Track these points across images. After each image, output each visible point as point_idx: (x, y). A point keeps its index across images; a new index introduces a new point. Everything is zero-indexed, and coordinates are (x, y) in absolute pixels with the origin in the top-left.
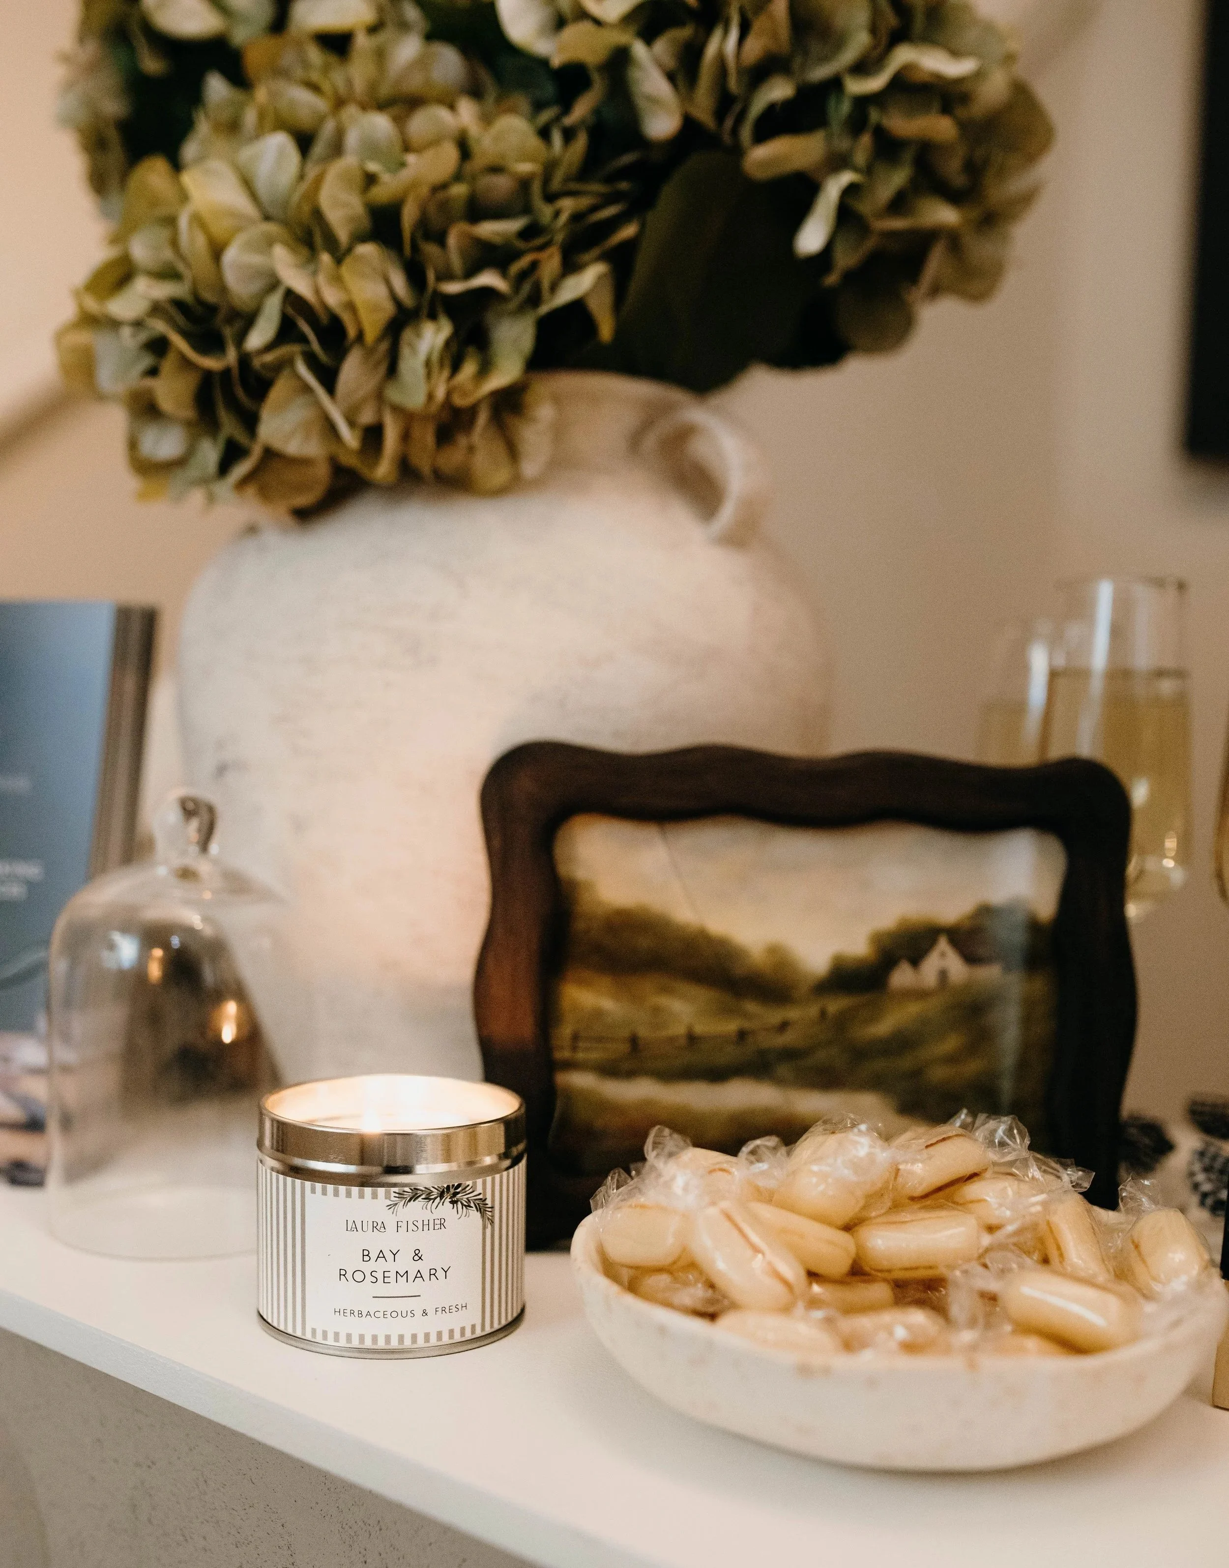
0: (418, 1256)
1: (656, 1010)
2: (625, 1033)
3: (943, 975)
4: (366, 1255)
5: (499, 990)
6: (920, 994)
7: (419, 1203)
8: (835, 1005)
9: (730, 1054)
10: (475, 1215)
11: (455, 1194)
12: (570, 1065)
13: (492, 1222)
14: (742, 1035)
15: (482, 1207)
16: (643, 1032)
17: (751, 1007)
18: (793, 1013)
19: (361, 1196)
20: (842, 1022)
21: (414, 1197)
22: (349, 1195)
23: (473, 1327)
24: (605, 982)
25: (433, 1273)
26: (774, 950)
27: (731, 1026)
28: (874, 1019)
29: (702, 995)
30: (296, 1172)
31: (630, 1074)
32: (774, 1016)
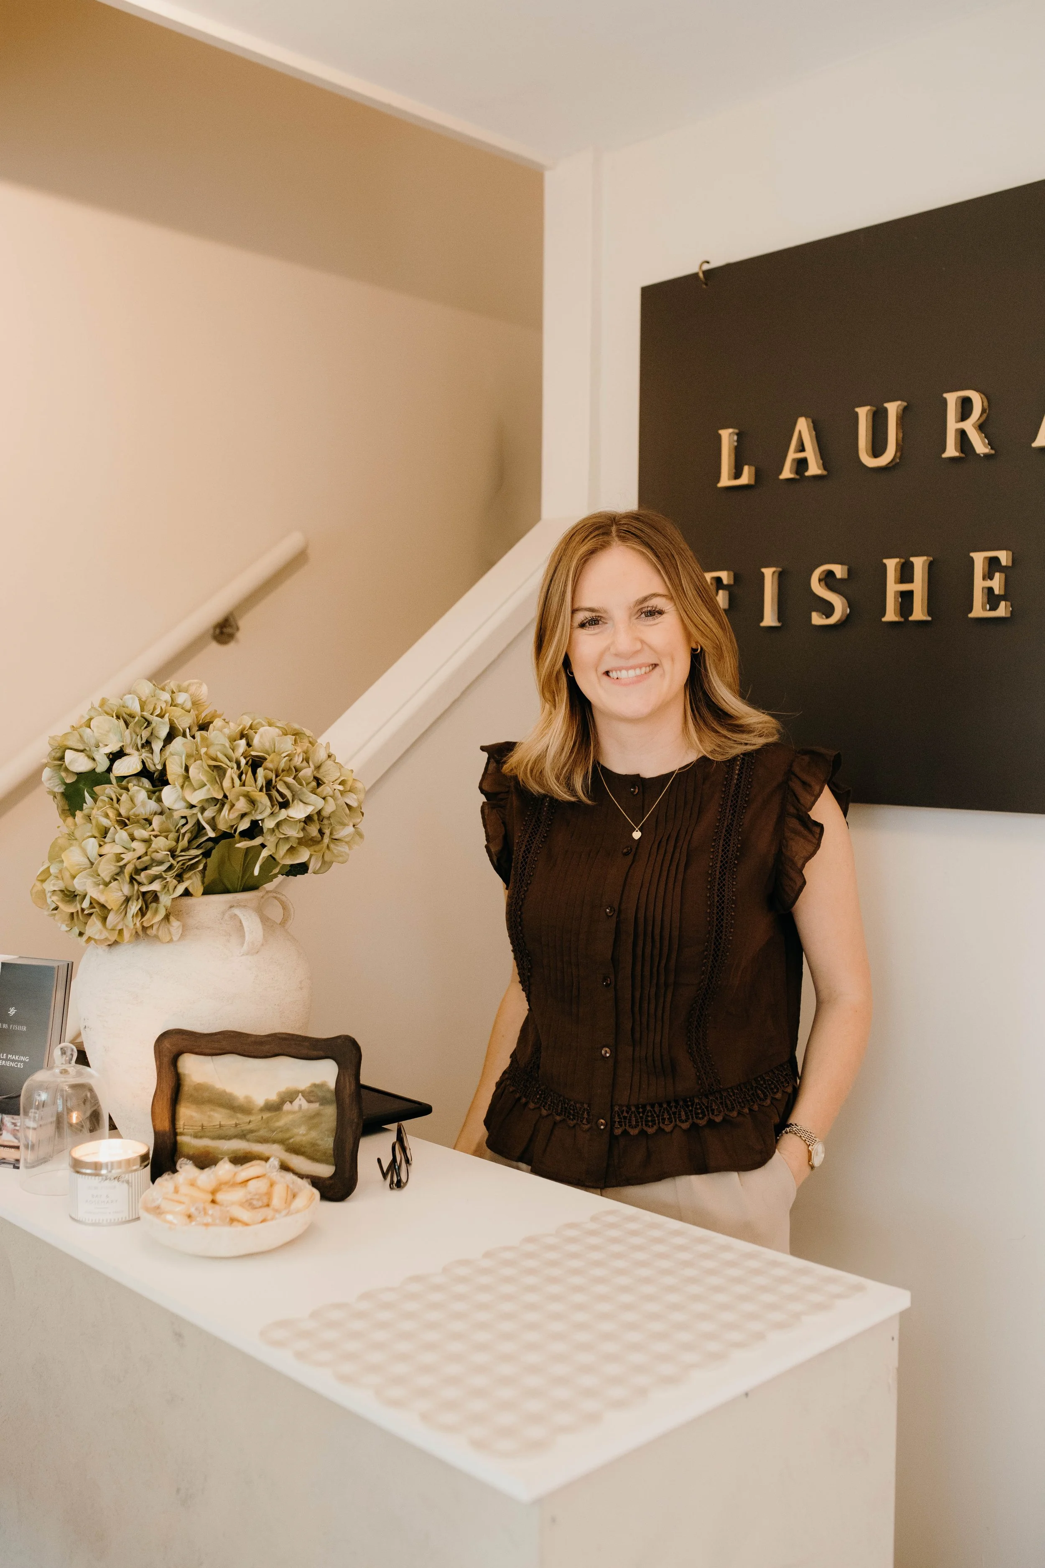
0: (107, 1196)
1: (209, 1117)
2: (200, 1124)
3: (300, 1106)
4: (93, 1196)
5: (158, 1111)
6: (294, 1113)
7: (108, 1181)
8: (266, 1115)
9: (232, 1131)
10: (126, 1185)
11: (118, 1179)
12: (182, 1134)
13: (132, 1186)
14: (236, 1125)
15: (128, 1182)
16: (205, 1124)
17: (239, 1115)
18: (252, 1118)
19: (95, 1179)
20: (267, 1121)
21: (106, 1179)
22: (88, 1178)
23: (126, 1218)
24: (194, 1107)
25: (112, 1202)
26: (247, 1097)
27: (233, 1122)
28: (277, 1121)
29: (224, 1111)
30: (78, 1172)
31: (201, 1137)
32: (247, 1119)
